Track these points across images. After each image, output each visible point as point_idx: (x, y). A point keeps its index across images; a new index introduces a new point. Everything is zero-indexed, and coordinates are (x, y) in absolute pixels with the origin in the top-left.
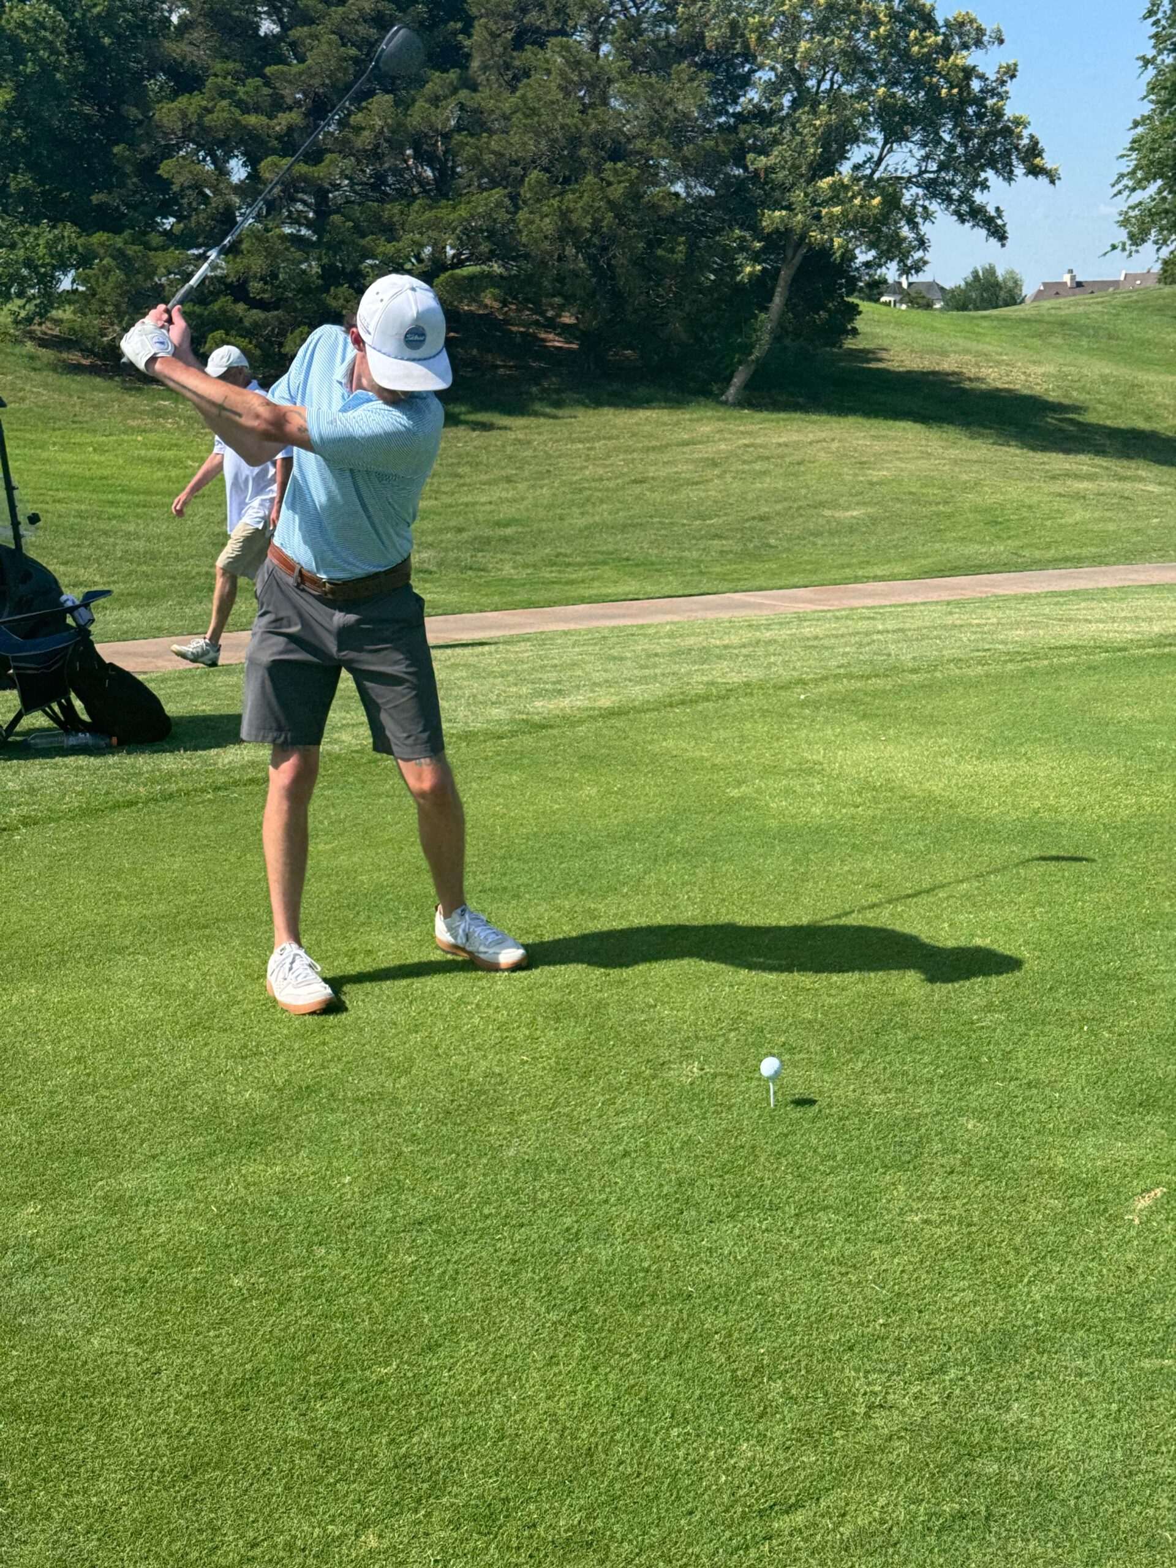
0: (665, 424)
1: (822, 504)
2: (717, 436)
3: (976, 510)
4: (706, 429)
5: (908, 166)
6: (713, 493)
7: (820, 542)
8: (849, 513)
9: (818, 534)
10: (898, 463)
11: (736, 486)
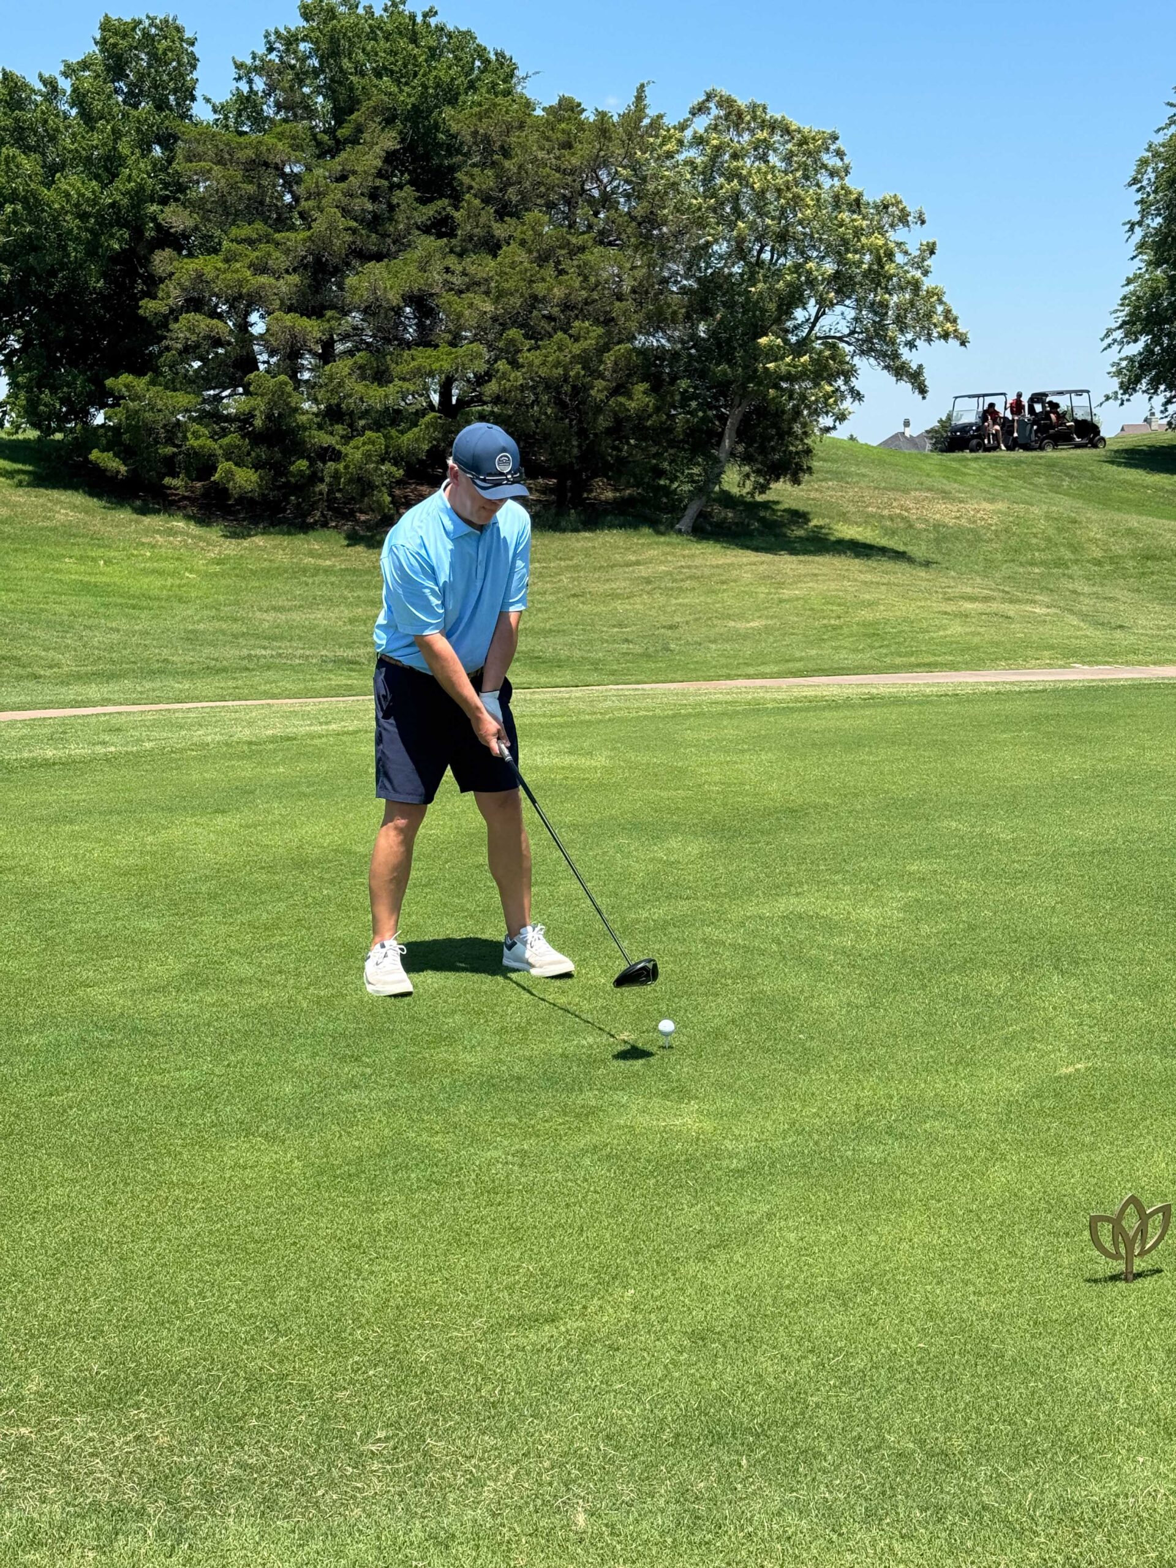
0: (618, 547)
1: (729, 617)
2: (663, 558)
3: (864, 624)
4: (652, 553)
5: (839, 327)
6: (637, 606)
7: (713, 646)
8: (752, 624)
9: (714, 641)
10: (811, 584)
11: (662, 600)
